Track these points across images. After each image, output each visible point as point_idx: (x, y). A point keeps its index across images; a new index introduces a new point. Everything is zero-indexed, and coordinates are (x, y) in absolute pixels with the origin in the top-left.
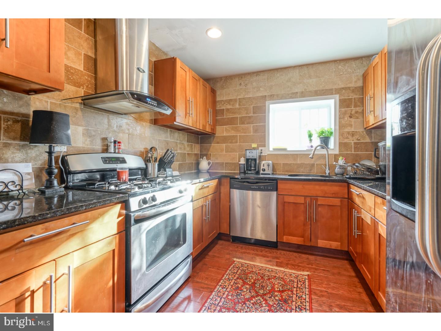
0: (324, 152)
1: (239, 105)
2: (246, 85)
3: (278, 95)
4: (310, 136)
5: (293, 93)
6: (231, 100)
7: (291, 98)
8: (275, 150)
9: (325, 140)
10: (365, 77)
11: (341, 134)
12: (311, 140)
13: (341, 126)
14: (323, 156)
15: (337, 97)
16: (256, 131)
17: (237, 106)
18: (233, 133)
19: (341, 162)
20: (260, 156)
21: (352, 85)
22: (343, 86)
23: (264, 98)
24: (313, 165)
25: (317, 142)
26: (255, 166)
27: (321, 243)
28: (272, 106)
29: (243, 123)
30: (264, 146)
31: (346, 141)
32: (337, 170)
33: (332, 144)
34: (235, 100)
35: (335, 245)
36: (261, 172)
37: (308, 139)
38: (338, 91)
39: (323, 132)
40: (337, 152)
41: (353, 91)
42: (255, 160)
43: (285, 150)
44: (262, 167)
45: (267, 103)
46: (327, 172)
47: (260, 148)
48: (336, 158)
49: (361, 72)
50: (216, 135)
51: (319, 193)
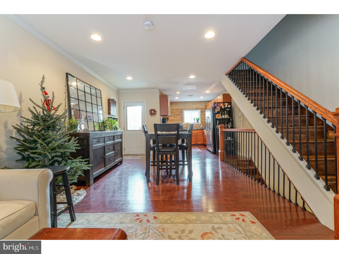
0: (198, 123)
1: (176, 111)
2: (178, 105)
3: (186, 109)
4: (194, 119)
5: (190, 108)
6: (173, 109)
7: (190, 110)
8: (186, 123)
9: (198, 121)
10: (206, 106)
11: (201, 119)
12: (194, 121)
13: (201, 117)
14: (197, 125)
15: (200, 110)
16: (181, 118)
17: (175, 111)
18: (174, 119)
19: (201, 126)
20: (182, 125)
21: (203, 107)
22: (201, 108)
23: (183, 109)
24: (195, 127)
25: (196, 121)
26: (182, 128)
27: (199, 143)
28: (185, 111)
29: (177, 116)
30: (183, 122)
31: (202, 121)
32: (201, 128)
33: (199, 121)
34: (175, 109)
35: (201, 143)
36: (184, 129)
37: (194, 120)
38: (201, 109)
39: (197, 119)
40: (200, 123)
41: (203, 109)
42: (181, 126)
43: (188, 123)
44: (184, 128)
45: (184, 110)
46: (199, 128)
47: (182, 123)
48: (200, 125)
49: (205, 105)
50: (169, 119)
51: (198, 132)
